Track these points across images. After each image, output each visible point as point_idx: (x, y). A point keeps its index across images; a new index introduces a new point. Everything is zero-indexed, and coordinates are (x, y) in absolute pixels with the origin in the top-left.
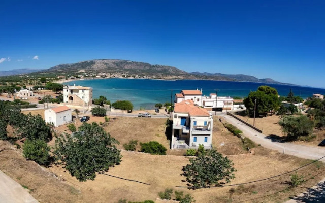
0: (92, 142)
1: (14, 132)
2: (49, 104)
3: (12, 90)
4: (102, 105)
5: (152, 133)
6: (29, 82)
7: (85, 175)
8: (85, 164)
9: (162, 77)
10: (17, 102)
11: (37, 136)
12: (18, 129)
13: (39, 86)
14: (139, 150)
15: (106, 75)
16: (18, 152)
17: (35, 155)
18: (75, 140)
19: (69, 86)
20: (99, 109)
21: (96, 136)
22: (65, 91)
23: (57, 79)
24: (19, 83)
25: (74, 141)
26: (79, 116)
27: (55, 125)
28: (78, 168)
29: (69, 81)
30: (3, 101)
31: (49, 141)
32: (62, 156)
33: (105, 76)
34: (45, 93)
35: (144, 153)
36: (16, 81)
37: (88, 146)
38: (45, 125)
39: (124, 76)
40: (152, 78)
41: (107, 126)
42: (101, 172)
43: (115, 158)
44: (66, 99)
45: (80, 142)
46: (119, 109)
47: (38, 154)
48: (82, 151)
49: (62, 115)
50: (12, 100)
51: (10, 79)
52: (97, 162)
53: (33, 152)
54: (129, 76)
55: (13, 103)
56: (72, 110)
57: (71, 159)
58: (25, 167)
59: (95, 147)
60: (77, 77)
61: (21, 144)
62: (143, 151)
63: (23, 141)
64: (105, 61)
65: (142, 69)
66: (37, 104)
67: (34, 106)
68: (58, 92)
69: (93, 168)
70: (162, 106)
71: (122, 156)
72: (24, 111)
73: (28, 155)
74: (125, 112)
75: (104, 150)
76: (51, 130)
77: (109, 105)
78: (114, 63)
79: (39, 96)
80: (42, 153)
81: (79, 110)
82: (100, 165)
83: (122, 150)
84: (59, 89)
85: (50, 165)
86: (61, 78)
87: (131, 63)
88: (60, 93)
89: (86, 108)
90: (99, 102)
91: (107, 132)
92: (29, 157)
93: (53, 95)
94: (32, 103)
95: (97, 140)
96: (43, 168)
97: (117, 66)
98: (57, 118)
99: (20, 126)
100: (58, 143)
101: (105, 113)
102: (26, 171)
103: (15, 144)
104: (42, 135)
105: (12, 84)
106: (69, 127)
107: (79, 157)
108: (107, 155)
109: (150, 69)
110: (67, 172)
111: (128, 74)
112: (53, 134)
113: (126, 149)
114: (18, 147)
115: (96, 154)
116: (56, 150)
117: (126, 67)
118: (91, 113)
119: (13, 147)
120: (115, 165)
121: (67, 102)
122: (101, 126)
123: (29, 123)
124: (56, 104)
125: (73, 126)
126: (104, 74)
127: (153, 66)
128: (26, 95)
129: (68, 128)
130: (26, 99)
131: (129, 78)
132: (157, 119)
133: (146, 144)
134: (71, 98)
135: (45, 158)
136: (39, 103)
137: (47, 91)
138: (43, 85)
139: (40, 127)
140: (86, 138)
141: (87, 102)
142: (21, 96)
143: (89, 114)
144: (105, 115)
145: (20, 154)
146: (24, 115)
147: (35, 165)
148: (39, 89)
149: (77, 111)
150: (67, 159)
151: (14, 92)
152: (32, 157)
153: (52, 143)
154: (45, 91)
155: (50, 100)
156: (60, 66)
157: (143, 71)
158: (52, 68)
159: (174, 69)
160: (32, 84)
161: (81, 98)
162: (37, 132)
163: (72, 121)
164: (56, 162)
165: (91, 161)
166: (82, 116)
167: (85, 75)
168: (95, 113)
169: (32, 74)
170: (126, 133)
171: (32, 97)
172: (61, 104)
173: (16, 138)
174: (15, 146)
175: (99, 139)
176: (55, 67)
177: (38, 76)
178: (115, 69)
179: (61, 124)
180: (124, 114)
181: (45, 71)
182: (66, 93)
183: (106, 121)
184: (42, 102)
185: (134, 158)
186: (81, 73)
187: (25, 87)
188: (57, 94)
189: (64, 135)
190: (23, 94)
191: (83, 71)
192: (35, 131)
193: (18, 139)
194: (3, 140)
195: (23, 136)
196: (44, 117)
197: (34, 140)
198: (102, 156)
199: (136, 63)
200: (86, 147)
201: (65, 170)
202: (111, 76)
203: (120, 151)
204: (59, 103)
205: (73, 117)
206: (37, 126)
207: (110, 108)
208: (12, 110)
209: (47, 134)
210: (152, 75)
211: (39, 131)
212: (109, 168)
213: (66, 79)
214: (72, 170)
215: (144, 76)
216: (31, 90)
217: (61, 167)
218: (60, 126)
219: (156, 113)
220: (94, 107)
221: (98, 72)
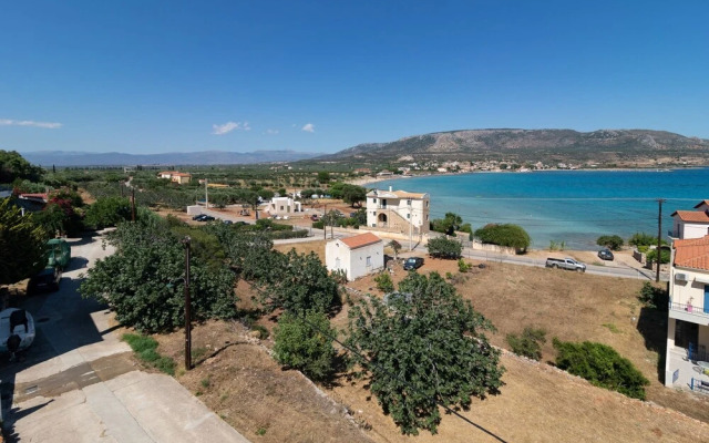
0: (429, 320)
1: (253, 298)
2: (335, 229)
3: (253, 198)
4: (451, 233)
5: (590, 317)
6: (292, 181)
7: (416, 411)
8: (413, 378)
9: (618, 163)
10: (265, 225)
11: (307, 302)
12: (264, 289)
13: (315, 189)
14: (553, 359)
15: (461, 166)
16: (262, 348)
17: (302, 352)
18: (391, 312)
19: (378, 192)
20: (445, 242)
21: (439, 307)
22: (370, 201)
23: (353, 176)
24: (269, 182)
25: (389, 315)
26: (401, 256)
27: (349, 277)
28: (399, 391)
29: (378, 180)
30: (230, 222)
31: (334, 315)
32: (363, 353)
33: (458, 168)
34: (326, 205)
35: (566, 372)
36: (263, 178)
37: (421, 330)
38: (326, 276)
39: (504, 167)
40: (586, 166)
41: (463, 282)
42: (451, 407)
43: (485, 372)
44: (372, 219)
45: (403, 318)
46: (491, 243)
47: (310, 351)
48: (407, 341)
49: (364, 252)
50: (251, 221)
51: (249, 173)
52: (443, 374)
53: (297, 346)
54: (516, 167)
55: (254, 228)
56: (385, 243)
57: (382, 362)
58: (279, 390)
59: (437, 334)
60: (396, 172)
61: (270, 326)
62: (564, 365)
63: (274, 319)
64: (458, 135)
65: (553, 146)
66: (308, 229)
67: (303, 234)
68: (356, 204)
69: (433, 393)
70: (621, 243)
71: (503, 368)
72: (280, 245)
73: (286, 355)
74: (510, 253)
75: (460, 344)
76: (340, 287)
77: (468, 234)
78: (479, 139)
79: (314, 211)
80: (319, 345)
81: (400, 242)
82: (450, 386)
83: (504, 351)
84: (357, 197)
85: (336, 381)
86: (362, 175)
87: (523, 134)
88: (360, 207)
89: (416, 239)
90: (446, 225)
91: (466, 297)
92: (289, 359)
93: (344, 209)
94: (298, 227)
95: (440, 316)
96: (319, 391)
97: (487, 144)
98: (352, 261)
99: (269, 281)
100: (355, 320)
101: (460, 252)
102: (280, 405)
103: (254, 328)
104: (320, 300)
105: (253, 184)
106: (377, 280)
107: (400, 357)
108: (467, 358)
109: (577, 145)
110: (375, 399)
111: (514, 163)
112: (344, 297)
113: (515, 352)
114: (264, 335)
115: (440, 354)
116: (349, 336)
117: (510, 145)
118: (426, 251)
119: (250, 337)
120: (487, 394)
121: (374, 225)
122: (449, 281)
123: (291, 272)
124: (350, 231)
125: (387, 280)
126: (455, 164)
127: (587, 136)
128: (285, 208)
129: (376, 284)
130: (286, 218)
131: (518, 171)
132: (605, 278)
133: (571, 347)
134: (383, 218)
135: (324, 361)
136: (315, 226)
137: (331, 201)
138: (324, 188)
139: (316, 281)
140: (415, 310)
141: (417, 225)
142: (273, 212)
143: (423, 252)
144: (460, 258)
145: (267, 352)
146: (279, 254)
147: (303, 383)
148: (315, 196)
149: (396, 245)
150: (375, 360)
151: (259, 202)
152: (297, 360)
153: (341, 321)
154: (328, 200)
155: (336, 220)
156: (359, 147)
157: (555, 151)
158: (343, 152)
159: (661, 136)
160: (299, 186)
161: (406, 218)
162: (308, 294)
163: (385, 266)
164: (350, 372)
165: (428, 372)
166: (406, 256)
167: (412, 168)
168: (436, 251)
169: (300, 163)
170: (513, 305)
171: (300, 213)
172: (362, 231)
173: (258, 311)
174: (256, 332)
175: (445, 312)
176: (350, 151)
177: (313, 167)
178: (480, 150)
179: (360, 275)
180: (505, 258)
181: (329, 157)
182: (371, 206)
183: (461, 271)
184: (319, 225)
185: (538, 381)
186: (405, 164)
187: (284, 191)
188: (353, 207)
189: (367, 298)
190: (277, 207)
191: (409, 158)
192: (303, 291)
193: (264, 313)
194: (226, 319)
195: (276, 304)
196: (324, 257)
197: (301, 314)
198: (454, 361)
199: (537, 133)
200: (416, 332)
201: (368, 393)
202: (472, 168)
203: (498, 353)
204: (357, 228)
205: (387, 258)
206: (307, 280)
207: (471, 239)
208: (252, 244)
209: (330, 298)
210: (587, 159)
211: (313, 289)
212: (472, 397)
213: (374, 176)
214: (385, 394)
215: (561, 165)
216: (297, 199)
217: (360, 384)
218: (358, 279)
219: (602, 261)
220: (433, 238)
221: (441, 161)
